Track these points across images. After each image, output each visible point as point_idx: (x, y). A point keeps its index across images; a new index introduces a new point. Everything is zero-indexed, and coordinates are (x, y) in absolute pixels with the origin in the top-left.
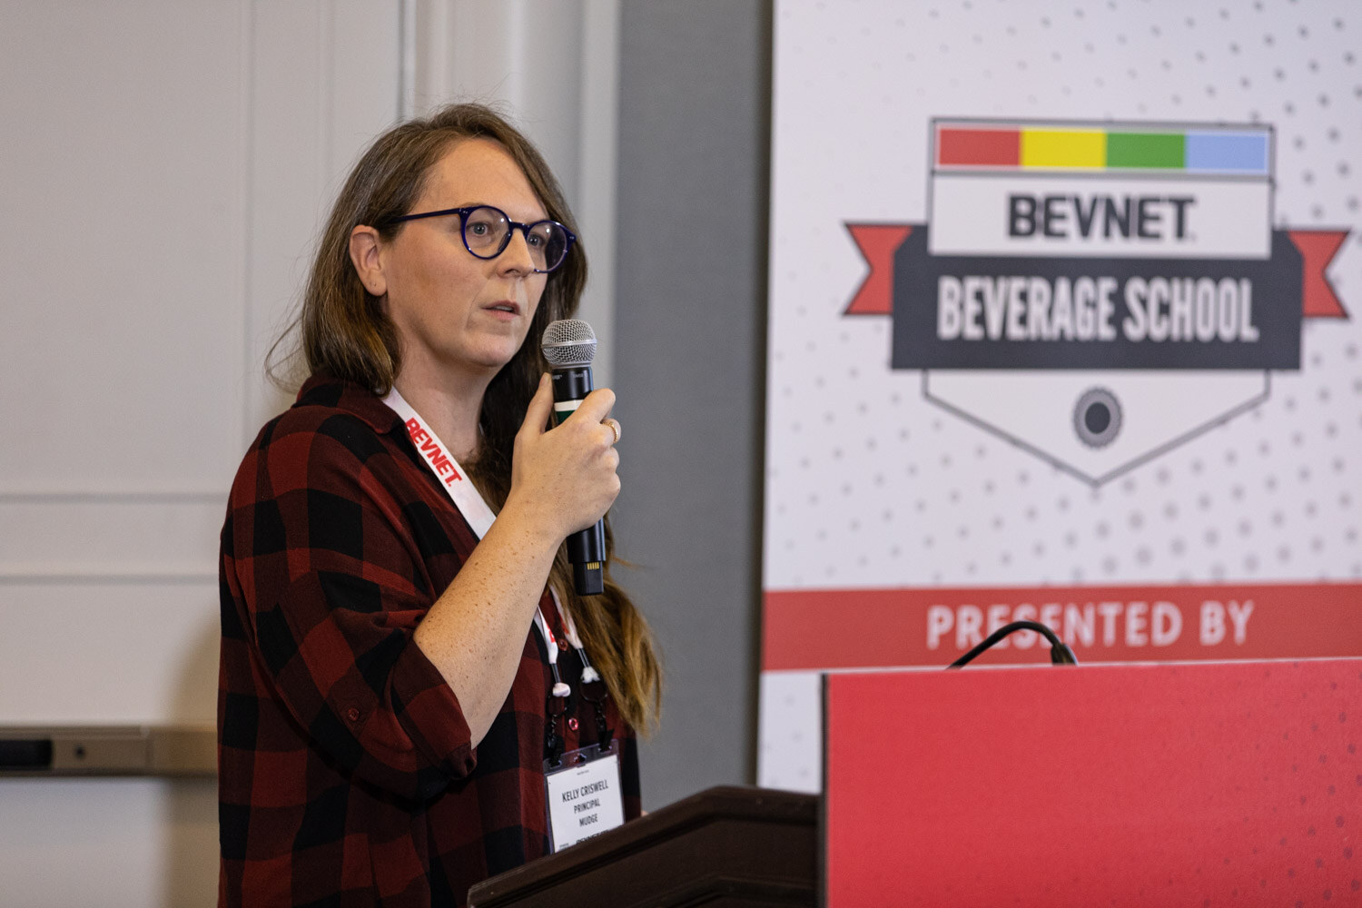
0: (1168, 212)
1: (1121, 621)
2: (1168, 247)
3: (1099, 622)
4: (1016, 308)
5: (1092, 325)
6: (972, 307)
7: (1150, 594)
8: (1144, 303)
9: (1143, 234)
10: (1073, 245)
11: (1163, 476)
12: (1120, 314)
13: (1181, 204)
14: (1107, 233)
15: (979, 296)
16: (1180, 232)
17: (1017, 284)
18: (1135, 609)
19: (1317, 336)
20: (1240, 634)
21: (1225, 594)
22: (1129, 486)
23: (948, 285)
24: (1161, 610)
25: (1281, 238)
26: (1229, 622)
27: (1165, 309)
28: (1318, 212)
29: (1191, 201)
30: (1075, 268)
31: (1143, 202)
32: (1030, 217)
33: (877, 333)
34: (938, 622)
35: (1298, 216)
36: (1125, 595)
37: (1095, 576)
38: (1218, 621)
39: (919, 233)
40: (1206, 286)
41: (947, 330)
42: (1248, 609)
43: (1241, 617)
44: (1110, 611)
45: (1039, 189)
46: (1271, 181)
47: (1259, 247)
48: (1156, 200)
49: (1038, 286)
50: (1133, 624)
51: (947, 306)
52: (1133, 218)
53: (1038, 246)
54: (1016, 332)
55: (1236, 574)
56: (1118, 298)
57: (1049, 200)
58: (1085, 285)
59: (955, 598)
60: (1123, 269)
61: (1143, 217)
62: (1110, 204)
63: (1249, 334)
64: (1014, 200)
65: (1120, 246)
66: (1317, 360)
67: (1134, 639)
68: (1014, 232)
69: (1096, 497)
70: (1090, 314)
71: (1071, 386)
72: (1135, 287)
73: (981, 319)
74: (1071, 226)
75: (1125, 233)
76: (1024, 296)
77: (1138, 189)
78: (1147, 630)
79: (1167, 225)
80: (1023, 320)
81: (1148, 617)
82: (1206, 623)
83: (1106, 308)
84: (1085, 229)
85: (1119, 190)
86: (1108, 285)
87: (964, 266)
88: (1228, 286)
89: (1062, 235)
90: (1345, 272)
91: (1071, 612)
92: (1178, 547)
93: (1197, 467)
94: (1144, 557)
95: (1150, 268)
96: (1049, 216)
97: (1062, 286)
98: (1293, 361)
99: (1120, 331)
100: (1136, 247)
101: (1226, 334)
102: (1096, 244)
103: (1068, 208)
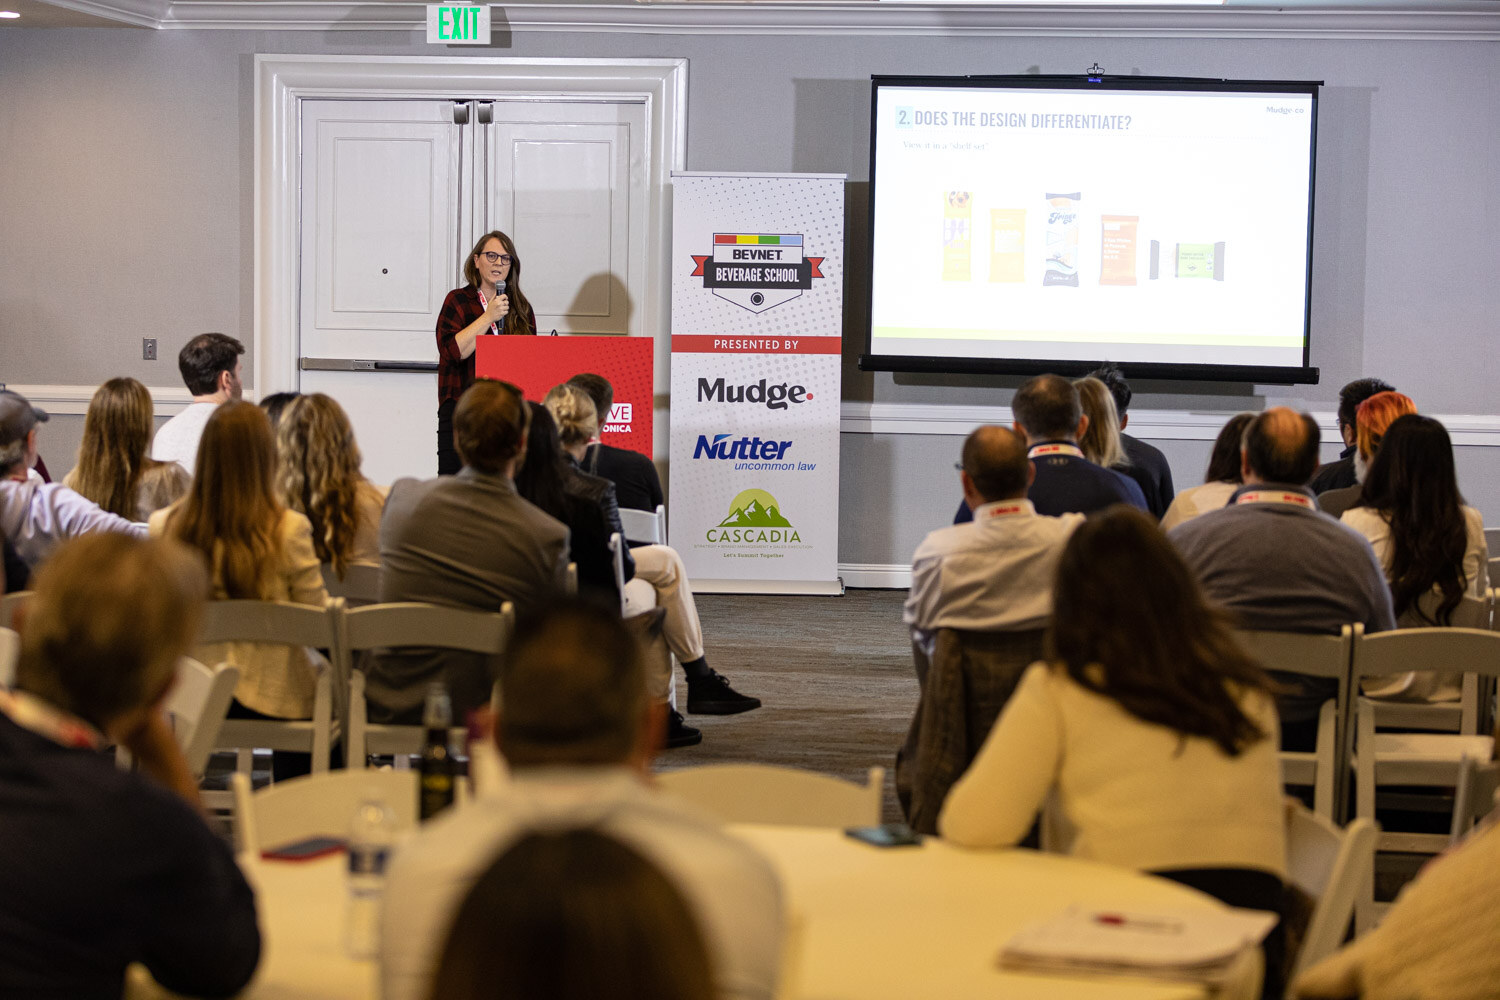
0: (775, 254)
1: (764, 344)
2: (775, 261)
3: (758, 344)
4: (735, 274)
5: (756, 278)
6: (725, 274)
7: (772, 338)
8: (769, 274)
9: (769, 258)
10: (750, 261)
11: (775, 312)
12: (763, 275)
13: (779, 252)
14: (759, 258)
15: (726, 272)
16: (778, 258)
17: (736, 269)
18: (767, 341)
19: (815, 281)
20: (795, 348)
21: (791, 338)
22: (766, 314)
23: (718, 269)
24: (774, 342)
25: (805, 259)
26: (792, 345)
27: (775, 275)
28: (815, 254)
29: (781, 251)
30: (751, 266)
31: (769, 251)
32: (739, 254)
33: (700, 280)
34: (717, 343)
35: (809, 254)
36: (765, 338)
37: (757, 334)
38: (789, 345)
39: (712, 258)
40: (785, 270)
41: (718, 279)
42: (797, 342)
43: (795, 344)
44: (761, 341)
45: (741, 248)
46: (802, 246)
47: (800, 262)
48: (772, 251)
49: (741, 269)
50: (767, 345)
51: (718, 274)
52: (767, 255)
53: (741, 261)
54: (735, 280)
55: (794, 334)
56: (762, 273)
57: (744, 251)
58: (754, 270)
59: (720, 338)
60: (764, 266)
61: (769, 255)
62: (760, 251)
63: (797, 281)
64: (735, 251)
65: (762, 261)
66: (815, 287)
67: (767, 348)
68: (735, 258)
69: (757, 316)
70: (755, 276)
71: (752, 291)
72: (767, 270)
73: (727, 277)
74: (750, 256)
75: (764, 258)
76: (737, 272)
77: (767, 249)
78: (771, 346)
79: (775, 257)
80: (737, 277)
81: (771, 343)
82: (786, 345)
83: (759, 275)
84: (753, 257)
85: (762, 249)
86: (759, 270)
87: (722, 265)
88: (791, 270)
89: (747, 259)
90: (823, 267)
91: (751, 342)
92: (778, 328)
93: (783, 310)
94: (770, 330)
95: (771, 266)
96: (744, 254)
97: (748, 270)
98: (809, 287)
99: (763, 280)
100: (767, 261)
101: (791, 281)
102: (756, 261)
103: (749, 253)
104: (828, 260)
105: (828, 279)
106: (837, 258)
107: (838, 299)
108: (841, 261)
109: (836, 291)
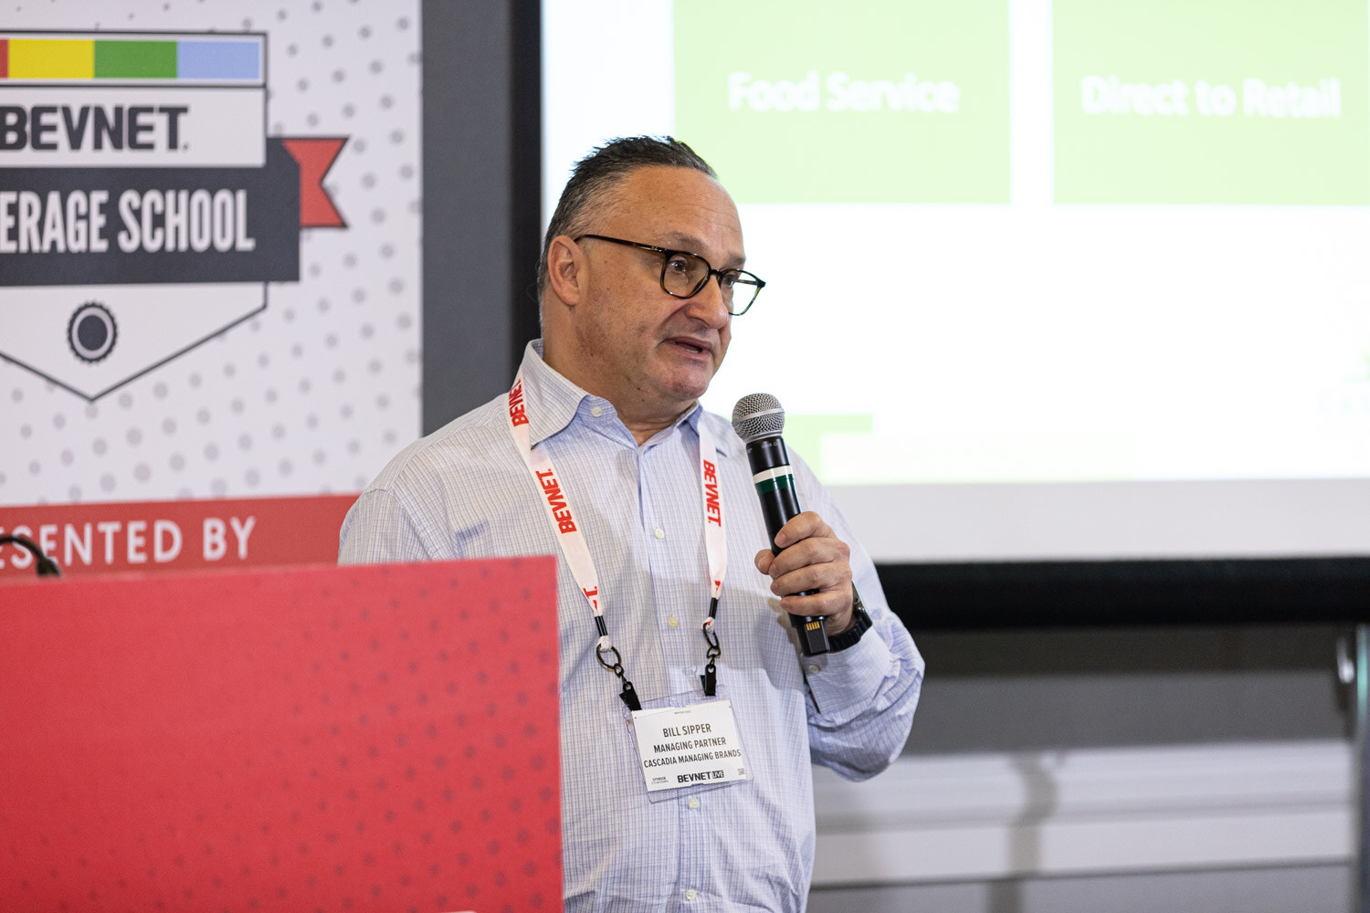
0: (161, 122)
1: (121, 539)
2: (160, 157)
3: (99, 539)
4: (6, 222)
5: (84, 237)
7: (150, 511)
8: (137, 214)
9: (134, 145)
10: (64, 157)
11: (161, 391)
12: (113, 227)
13: (174, 113)
14: (98, 145)
16: (173, 144)
17: (7, 197)
18: (134, 527)
19: (315, 246)
20: (243, 551)
21: (226, 509)
22: (126, 402)
24: (160, 527)
25: (275, 146)
26: (231, 538)
27: (159, 221)
28: (313, 120)
29: (184, 110)
30: (66, 181)
31: (135, 111)
32: (19, 129)
35: (292, 124)
36: (123, 512)
37: (93, 494)
38: (219, 538)
40: (201, 196)
42: (250, 523)
43: (243, 533)
44: (109, 529)
45: (28, 100)
46: (264, 86)
47: (255, 156)
48: (149, 110)
49: (29, 198)
50: (134, 542)
52: (124, 128)
53: (27, 158)
54: (5, 245)
55: (238, 489)
56: (110, 209)
57: (38, 111)
58: (76, 197)
60: (116, 180)
61: (135, 127)
62: (99, 112)
63: (246, 244)
64: (4, 113)
65: (110, 157)
66: (316, 270)
67: (134, 557)
68: (4, 144)
69: (92, 414)
70: (82, 225)
71: (66, 300)
72: (129, 198)
74: (61, 137)
75: (117, 145)
76: (13, 210)
77: (129, 99)
78: (148, 548)
79: (160, 136)
80: (13, 235)
81: (148, 535)
82: (208, 539)
83: (98, 221)
84: (75, 142)
85: (109, 100)
86: (100, 197)
88: (223, 196)
89: (53, 147)
90: (343, 180)
91: (70, 533)
92: (177, 462)
93: (195, 381)
94: (143, 473)
95: (145, 179)
96: (39, 129)
97: (54, 198)
98: (287, 270)
99: (114, 244)
100: (128, 158)
101: (223, 245)
102: (87, 157)
103: (57, 119)
104: (360, 147)
105: (361, 235)
106: (397, 137)
107: (404, 322)
108: (412, 151)
109: (396, 287)
